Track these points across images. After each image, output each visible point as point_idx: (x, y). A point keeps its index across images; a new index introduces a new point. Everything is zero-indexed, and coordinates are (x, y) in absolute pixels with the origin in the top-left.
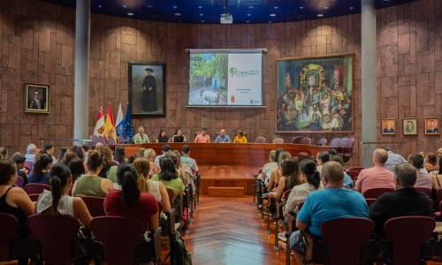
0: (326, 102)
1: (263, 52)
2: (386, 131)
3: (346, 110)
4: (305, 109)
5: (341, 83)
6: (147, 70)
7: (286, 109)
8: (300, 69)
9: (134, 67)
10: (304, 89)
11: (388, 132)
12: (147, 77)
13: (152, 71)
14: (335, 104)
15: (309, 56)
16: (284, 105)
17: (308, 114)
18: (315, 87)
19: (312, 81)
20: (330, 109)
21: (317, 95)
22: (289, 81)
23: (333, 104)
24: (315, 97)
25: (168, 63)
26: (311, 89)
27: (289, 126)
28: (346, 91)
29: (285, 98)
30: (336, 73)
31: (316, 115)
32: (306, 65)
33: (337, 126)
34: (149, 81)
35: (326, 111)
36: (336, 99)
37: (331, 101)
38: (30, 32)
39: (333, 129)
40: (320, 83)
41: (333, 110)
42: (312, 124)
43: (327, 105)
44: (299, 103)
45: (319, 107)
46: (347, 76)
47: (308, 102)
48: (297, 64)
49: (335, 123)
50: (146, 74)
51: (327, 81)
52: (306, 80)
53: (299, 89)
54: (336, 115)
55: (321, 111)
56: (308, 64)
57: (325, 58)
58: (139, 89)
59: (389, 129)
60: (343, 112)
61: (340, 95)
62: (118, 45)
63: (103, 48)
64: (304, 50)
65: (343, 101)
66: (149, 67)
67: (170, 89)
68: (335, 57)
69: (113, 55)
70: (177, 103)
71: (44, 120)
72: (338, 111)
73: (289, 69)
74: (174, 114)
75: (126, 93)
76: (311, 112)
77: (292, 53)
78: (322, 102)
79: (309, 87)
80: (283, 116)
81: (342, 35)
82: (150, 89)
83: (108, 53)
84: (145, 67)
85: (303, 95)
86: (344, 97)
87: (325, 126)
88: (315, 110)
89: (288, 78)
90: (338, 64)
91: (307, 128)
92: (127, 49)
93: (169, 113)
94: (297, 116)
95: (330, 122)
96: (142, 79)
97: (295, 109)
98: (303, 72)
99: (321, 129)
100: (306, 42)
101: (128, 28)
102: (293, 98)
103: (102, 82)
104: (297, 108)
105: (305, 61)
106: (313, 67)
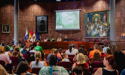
0: (101, 27)
1: (80, 10)
2: (122, 37)
3: (108, 30)
4: (94, 29)
5: (106, 20)
6: (42, 18)
7: (88, 30)
8: (92, 16)
9: (37, 17)
10: (94, 23)
11: (123, 37)
12: (42, 20)
13: (43, 18)
14: (104, 28)
15: (96, 11)
16: (87, 28)
17: (95, 31)
18: (97, 22)
19: (96, 20)
20: (103, 29)
21: (98, 24)
22: (89, 20)
23: (103, 28)
24: (98, 25)
25: (49, 15)
26: (96, 22)
27: (89, 35)
28: (108, 23)
29: (87, 26)
30: (105, 17)
31: (98, 31)
32: (94, 14)
33: (105, 35)
34: (42, 21)
35: (101, 30)
36: (105, 26)
37: (103, 26)
38: (3, 8)
39: (104, 36)
40: (99, 20)
41: (104, 30)
42: (96, 35)
43: (102, 28)
44: (92, 28)
45: (99, 29)
46: (108, 17)
47: (95, 27)
48: (91, 14)
49: (104, 34)
50: (41, 19)
51: (102, 20)
52: (94, 19)
53: (92, 23)
54: (105, 32)
55: (99, 30)
56: (95, 14)
57: (101, 11)
58: (39, 24)
59: (123, 36)
60: (107, 30)
61: (106, 24)
62: (32, 10)
63: (27, 11)
64: (94, 9)
65: (107, 27)
66: (42, 17)
67: (49, 24)
68: (105, 11)
69: (31, 14)
70: (52, 28)
71: (8, 35)
72: (105, 30)
73: (88, 16)
74: (51, 32)
75: (35, 26)
76: (96, 31)
77: (90, 10)
78: (100, 27)
79: (95, 22)
80: (87, 32)
81: (107, 3)
82: (43, 24)
83: (29, 13)
84: (41, 17)
85: (93, 25)
86: (108, 25)
87: (101, 35)
88: (97, 30)
89: (88, 19)
90: (105, 13)
91: (95, 36)
92: (35, 11)
93: (49, 32)
94: (92, 32)
95: (102, 34)
96: (40, 21)
97: (90, 30)
98: (93, 17)
99: (100, 36)
100: (95, 6)
101: (36, 5)
102: (90, 26)
103: (27, 22)
104: (91, 29)
105: (94, 13)
106: (96, 15)
